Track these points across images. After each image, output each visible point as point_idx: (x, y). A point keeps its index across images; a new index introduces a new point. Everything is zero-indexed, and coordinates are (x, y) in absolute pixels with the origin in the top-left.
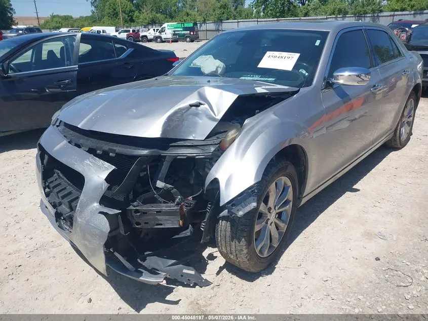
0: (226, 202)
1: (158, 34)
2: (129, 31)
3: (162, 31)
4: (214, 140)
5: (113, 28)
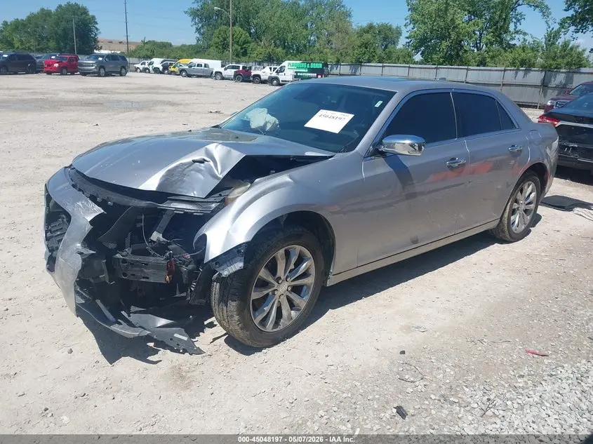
0: (210, 259)
1: (274, 74)
2: (239, 67)
3: (282, 70)
4: (216, 197)
5: (219, 62)
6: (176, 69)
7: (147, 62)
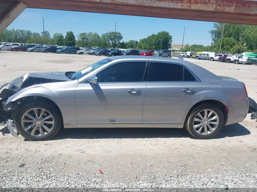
1: (237, 59)
5: (214, 53)
6: (194, 56)
7: (185, 53)
